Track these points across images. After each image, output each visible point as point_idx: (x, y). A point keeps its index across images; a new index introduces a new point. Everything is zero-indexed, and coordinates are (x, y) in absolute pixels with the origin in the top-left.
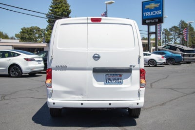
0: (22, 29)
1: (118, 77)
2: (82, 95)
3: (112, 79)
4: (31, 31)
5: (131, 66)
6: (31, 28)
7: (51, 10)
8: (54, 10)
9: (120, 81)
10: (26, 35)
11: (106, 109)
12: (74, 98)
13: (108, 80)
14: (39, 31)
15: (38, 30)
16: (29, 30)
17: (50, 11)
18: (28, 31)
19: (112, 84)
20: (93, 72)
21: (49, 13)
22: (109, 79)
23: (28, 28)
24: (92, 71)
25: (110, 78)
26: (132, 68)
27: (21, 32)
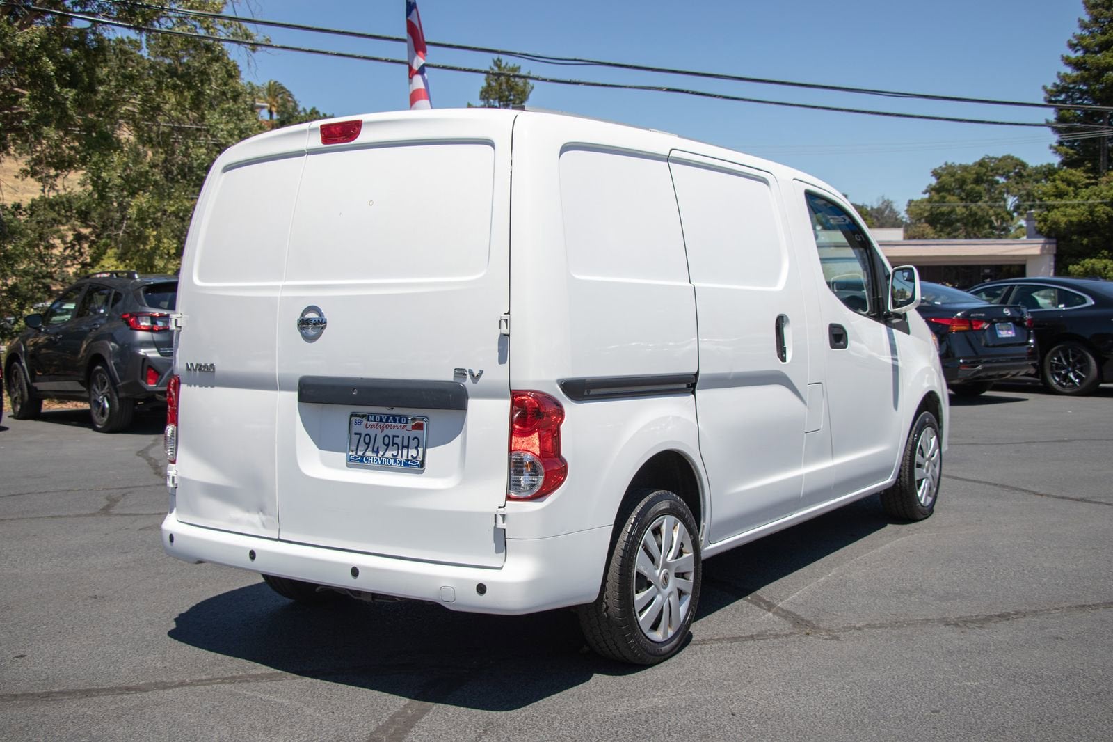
0: (935, 174)
1: (406, 432)
2: (261, 510)
3: (379, 442)
4: (978, 180)
5: (460, 373)
6: (981, 164)
7: (1077, 65)
8: (1090, 59)
9: (413, 452)
10: (952, 199)
11: (369, 599)
12: (237, 521)
13: (362, 446)
14: (1020, 175)
15: (1017, 171)
16: (970, 177)
17: (1068, 70)
18: (962, 183)
19: (380, 466)
20: (302, 398)
21: (1063, 78)
22: (369, 443)
23: (965, 168)
24: (295, 395)
25: (372, 432)
26: (468, 382)
27: (931, 189)
